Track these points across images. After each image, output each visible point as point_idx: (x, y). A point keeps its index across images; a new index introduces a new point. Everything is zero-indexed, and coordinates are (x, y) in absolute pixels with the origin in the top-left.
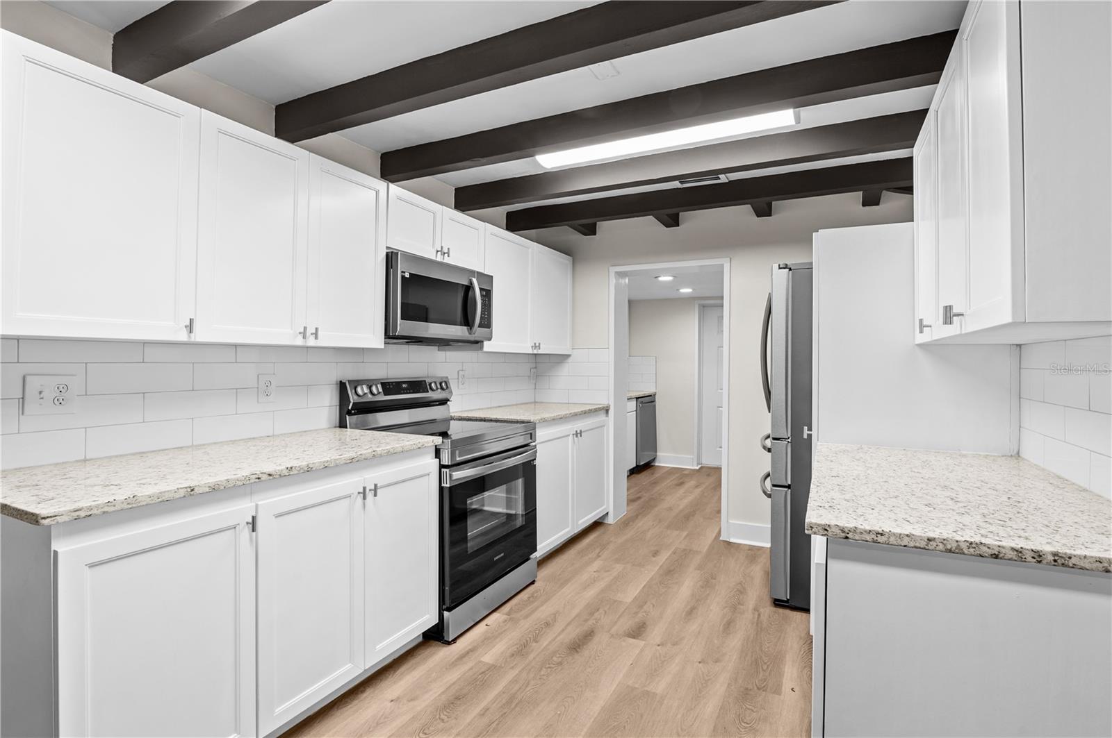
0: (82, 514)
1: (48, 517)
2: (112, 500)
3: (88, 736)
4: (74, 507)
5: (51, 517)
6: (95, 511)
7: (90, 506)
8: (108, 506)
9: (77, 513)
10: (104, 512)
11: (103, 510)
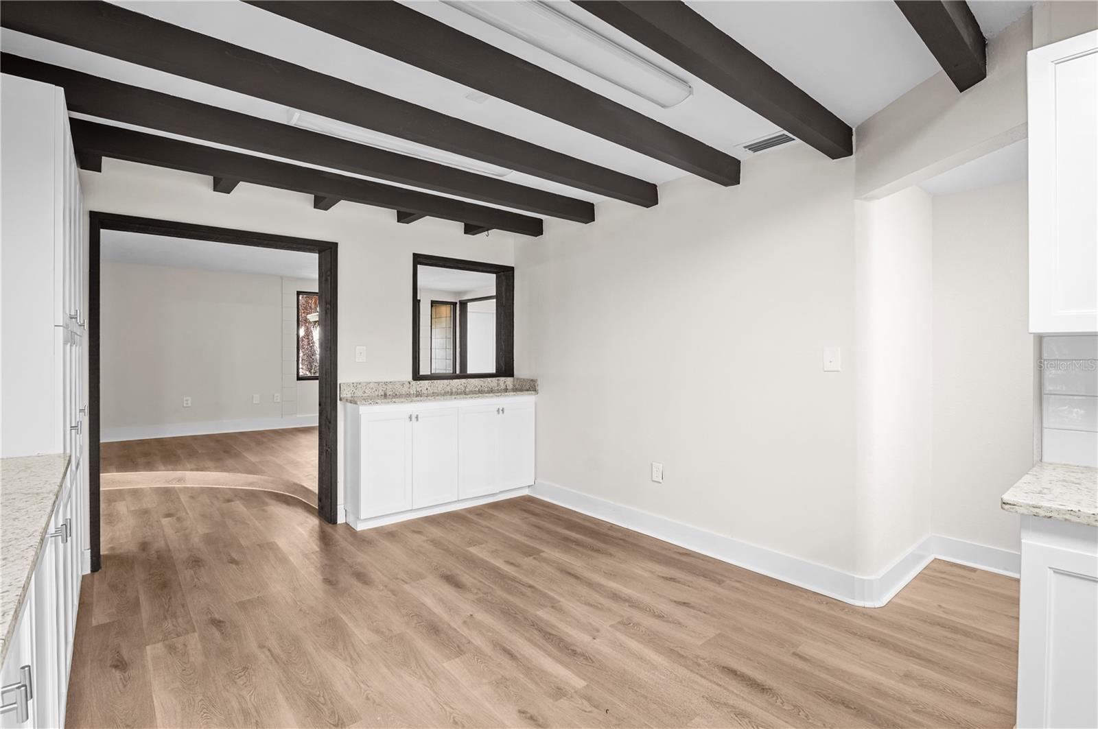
0: (1042, 513)
1: (1008, 504)
2: (1077, 510)
3: (1046, 727)
4: (1034, 503)
5: (1010, 504)
6: (1054, 514)
7: (1050, 508)
8: (1071, 514)
9: (1036, 510)
10: (1066, 520)
11: (1065, 517)
